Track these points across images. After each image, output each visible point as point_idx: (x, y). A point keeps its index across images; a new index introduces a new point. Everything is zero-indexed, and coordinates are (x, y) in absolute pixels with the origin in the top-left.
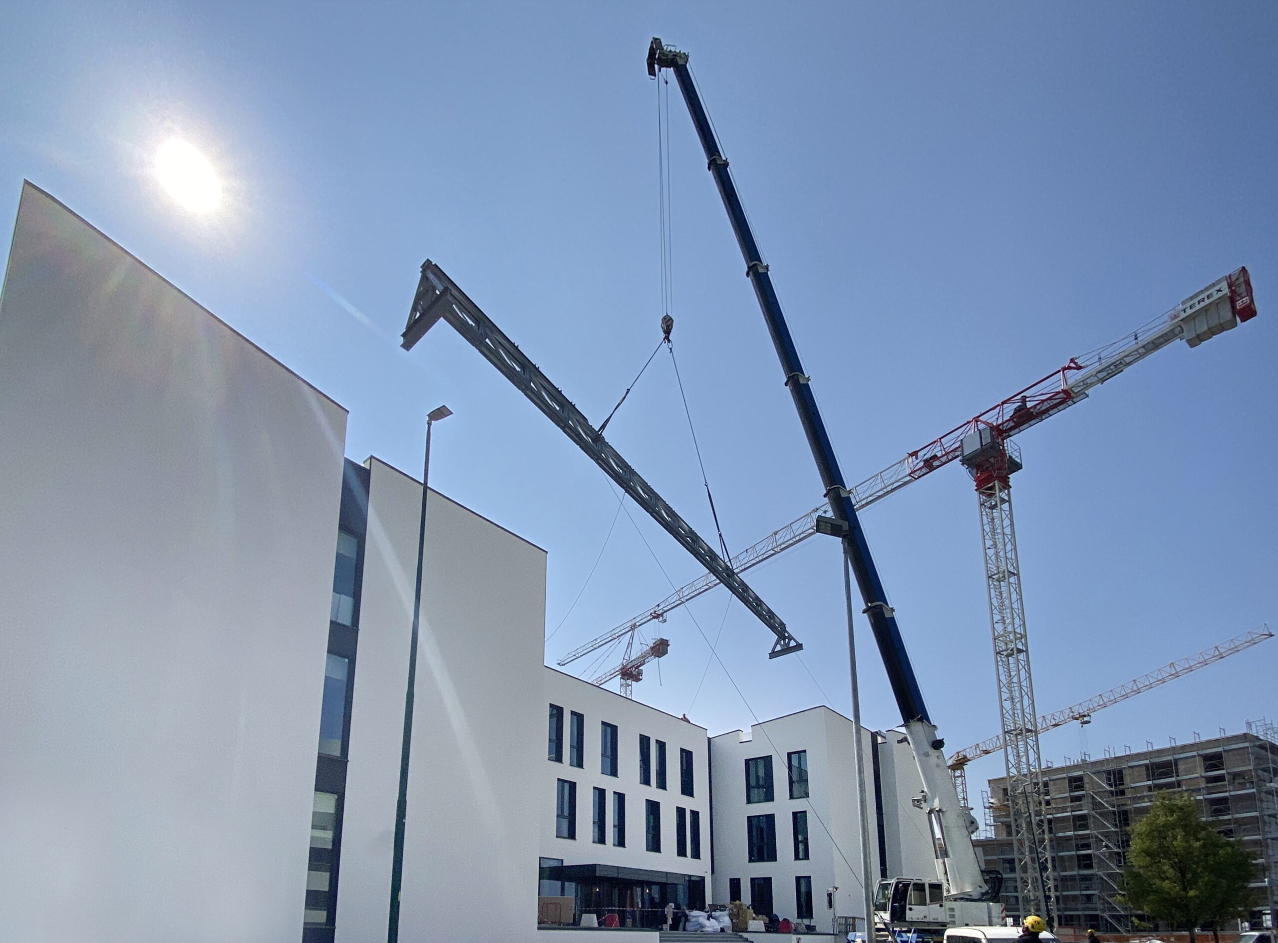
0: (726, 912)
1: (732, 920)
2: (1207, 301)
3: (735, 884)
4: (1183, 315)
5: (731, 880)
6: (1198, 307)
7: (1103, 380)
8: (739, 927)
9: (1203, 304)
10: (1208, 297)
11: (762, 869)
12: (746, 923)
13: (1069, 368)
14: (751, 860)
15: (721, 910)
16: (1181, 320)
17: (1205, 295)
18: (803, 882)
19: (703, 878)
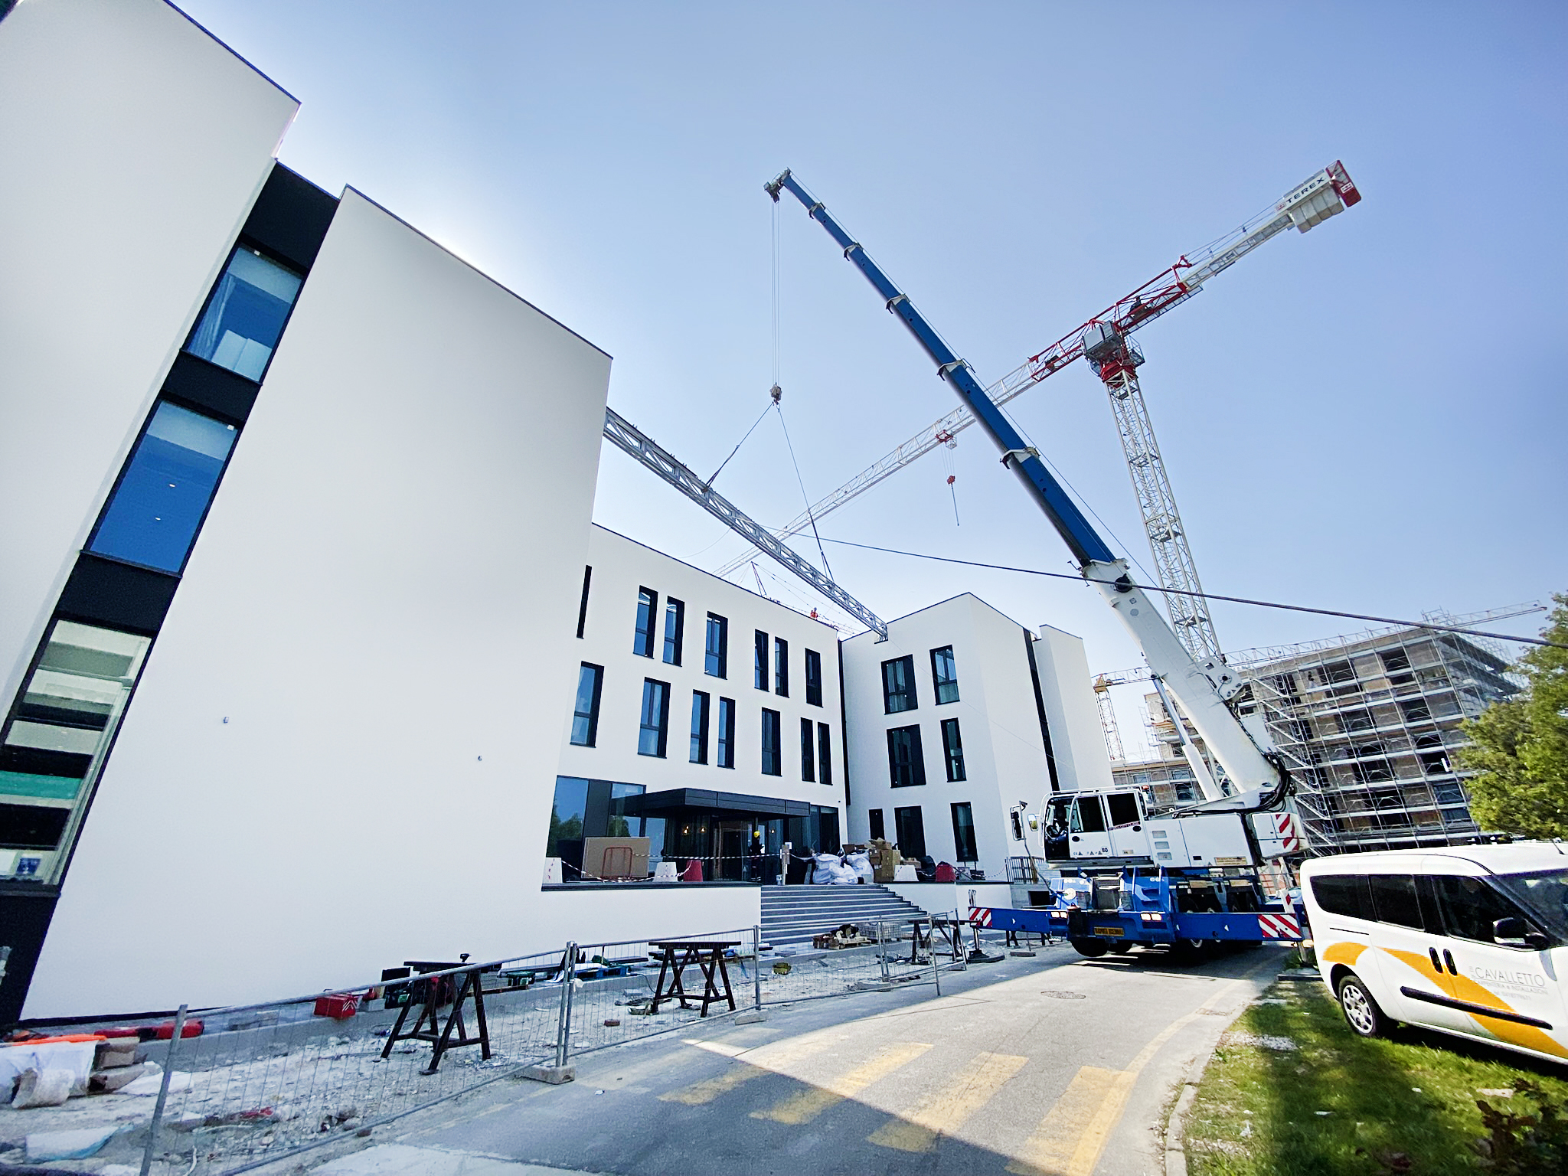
0: (866, 854)
1: (873, 866)
2: (1310, 191)
3: (876, 817)
4: (1289, 205)
5: (872, 812)
6: (1302, 196)
7: (1216, 272)
8: (884, 876)
9: (1306, 194)
10: (1311, 187)
11: (909, 796)
12: (892, 870)
13: (1179, 266)
14: (894, 786)
15: (859, 852)
16: (1288, 209)
17: (1307, 186)
18: (961, 812)
19: (836, 809)
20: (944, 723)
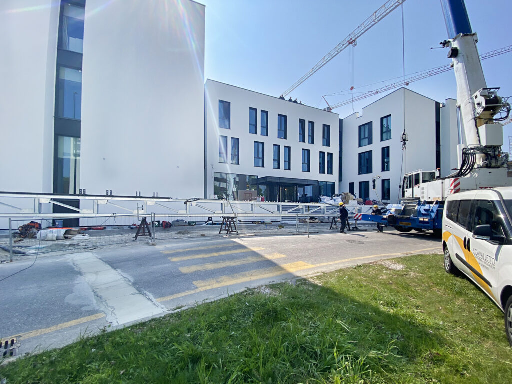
3: (352, 185)
5: (350, 184)
11: (365, 178)
14: (359, 174)
18: (386, 183)
19: (335, 183)
20: (383, 149)
